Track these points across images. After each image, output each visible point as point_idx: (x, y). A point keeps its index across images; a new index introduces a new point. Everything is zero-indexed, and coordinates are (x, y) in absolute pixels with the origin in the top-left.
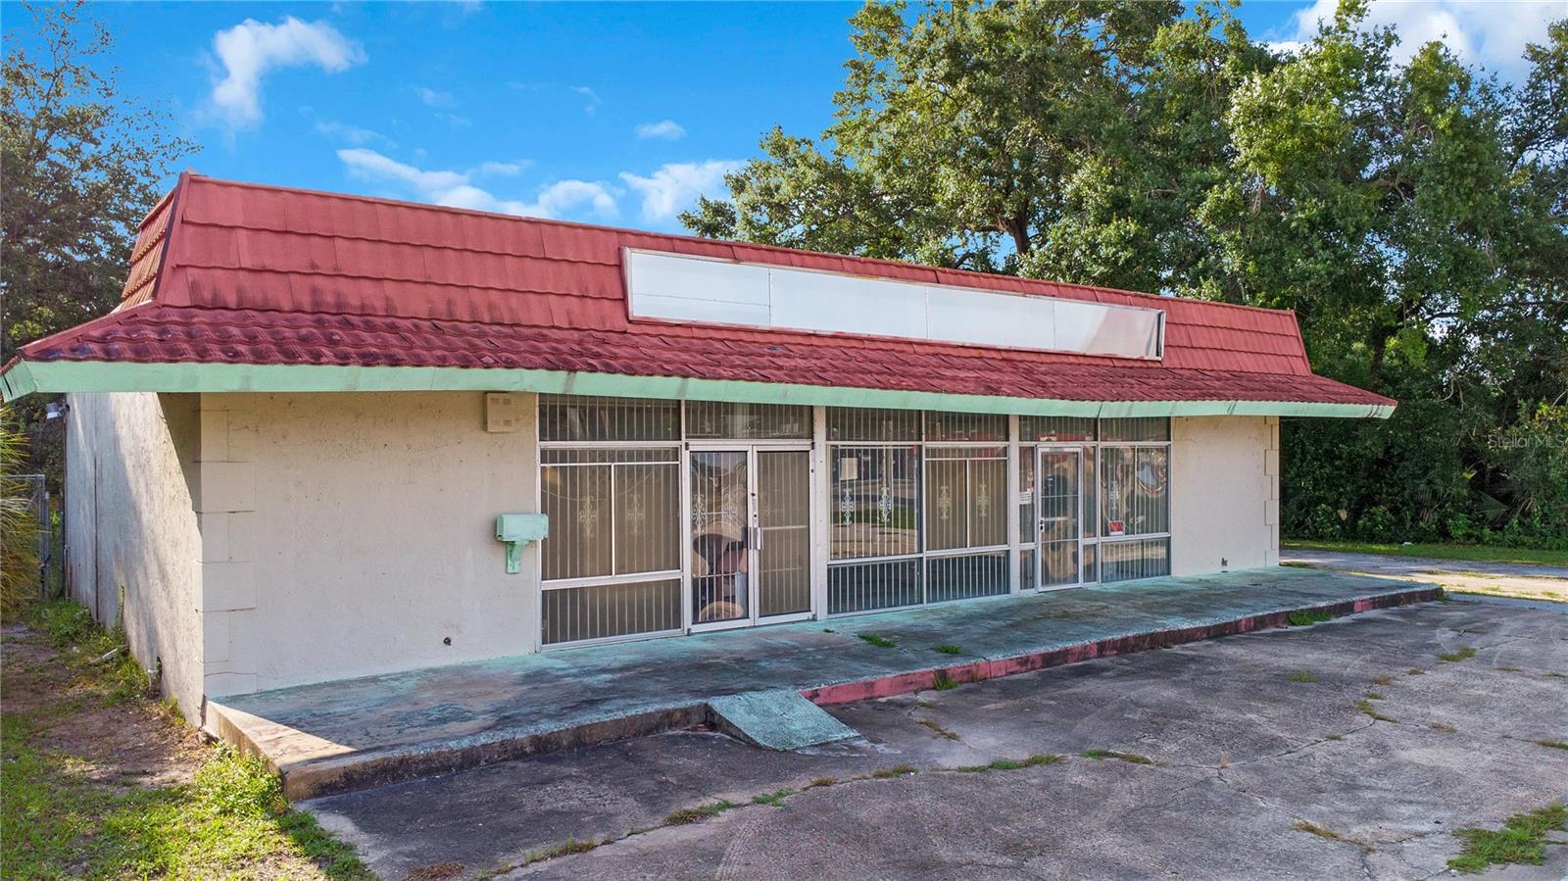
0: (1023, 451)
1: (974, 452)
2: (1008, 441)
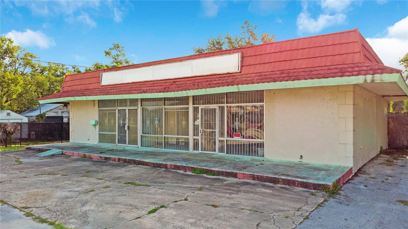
0: (194, 108)
2: (189, 105)
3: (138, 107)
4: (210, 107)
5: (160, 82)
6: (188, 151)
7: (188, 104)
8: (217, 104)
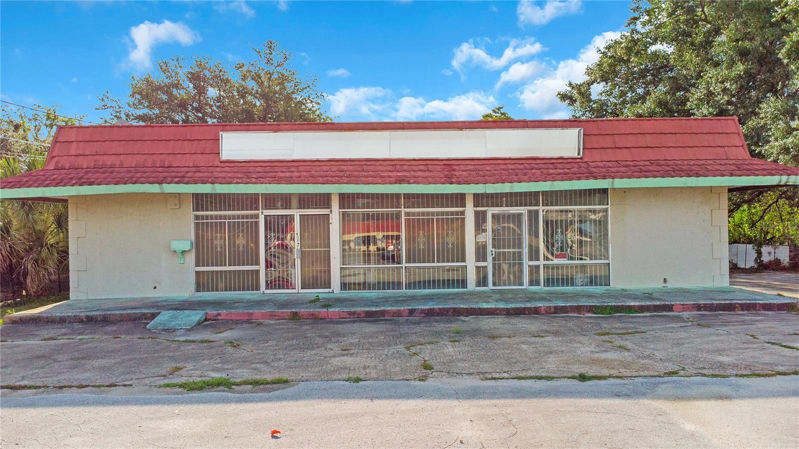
0: (477, 214)
1: (438, 214)
2: (465, 207)
3: (331, 211)
4: (512, 212)
5: (410, 163)
6: (466, 289)
7: (463, 205)
8: (526, 205)
